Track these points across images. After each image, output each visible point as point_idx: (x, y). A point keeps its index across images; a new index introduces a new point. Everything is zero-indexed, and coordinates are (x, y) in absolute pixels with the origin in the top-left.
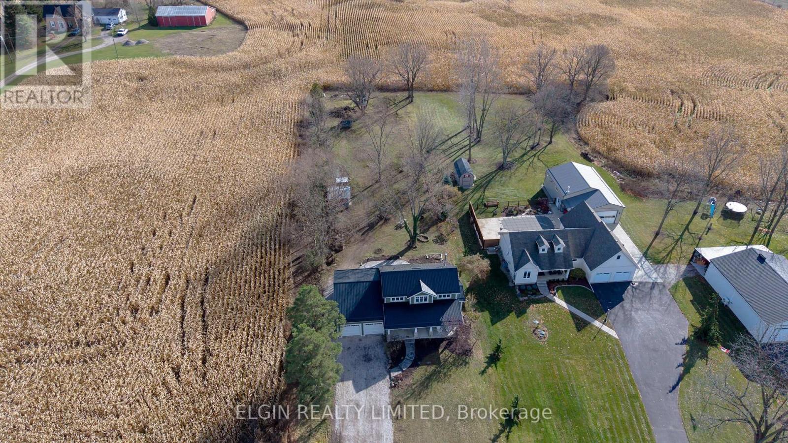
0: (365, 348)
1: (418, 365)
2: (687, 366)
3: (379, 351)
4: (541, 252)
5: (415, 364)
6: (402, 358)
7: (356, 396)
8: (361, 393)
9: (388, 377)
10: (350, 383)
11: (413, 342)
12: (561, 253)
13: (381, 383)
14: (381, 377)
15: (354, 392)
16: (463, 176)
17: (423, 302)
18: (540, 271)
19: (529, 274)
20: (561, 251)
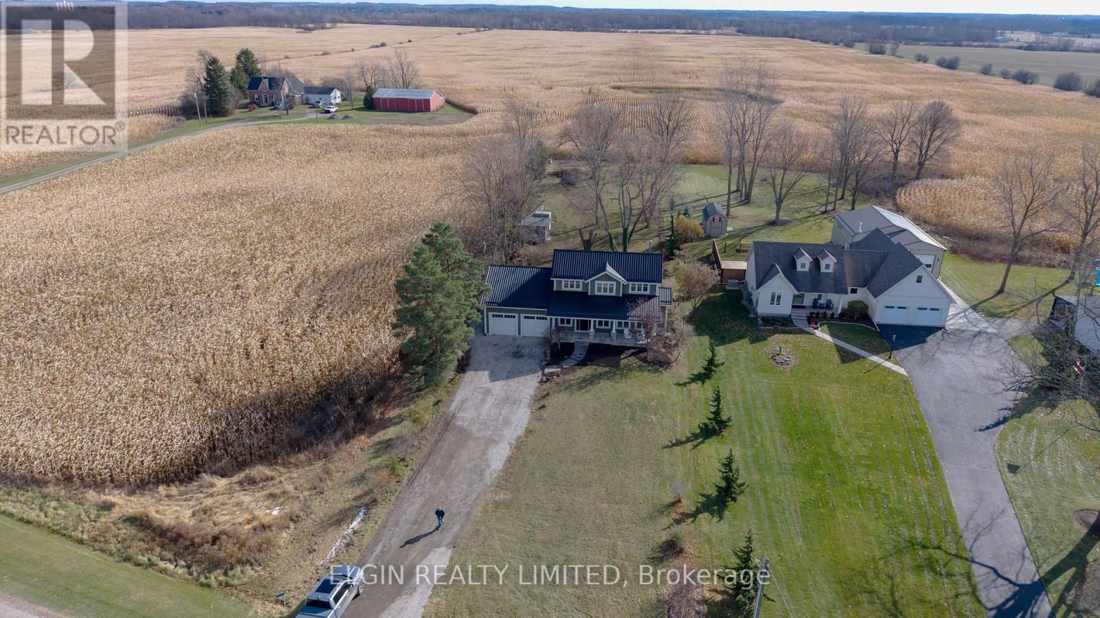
0: (518, 346)
1: (585, 365)
2: (1018, 411)
3: (538, 351)
4: (799, 269)
5: (582, 363)
6: (566, 357)
7: (490, 385)
8: (498, 383)
9: (540, 373)
10: (486, 373)
11: (587, 345)
12: (830, 273)
13: (528, 377)
14: (531, 371)
15: (488, 381)
16: (711, 218)
17: (608, 294)
18: (797, 293)
19: (779, 297)
20: (831, 270)
